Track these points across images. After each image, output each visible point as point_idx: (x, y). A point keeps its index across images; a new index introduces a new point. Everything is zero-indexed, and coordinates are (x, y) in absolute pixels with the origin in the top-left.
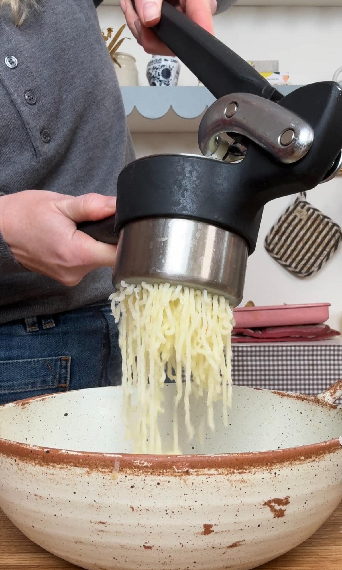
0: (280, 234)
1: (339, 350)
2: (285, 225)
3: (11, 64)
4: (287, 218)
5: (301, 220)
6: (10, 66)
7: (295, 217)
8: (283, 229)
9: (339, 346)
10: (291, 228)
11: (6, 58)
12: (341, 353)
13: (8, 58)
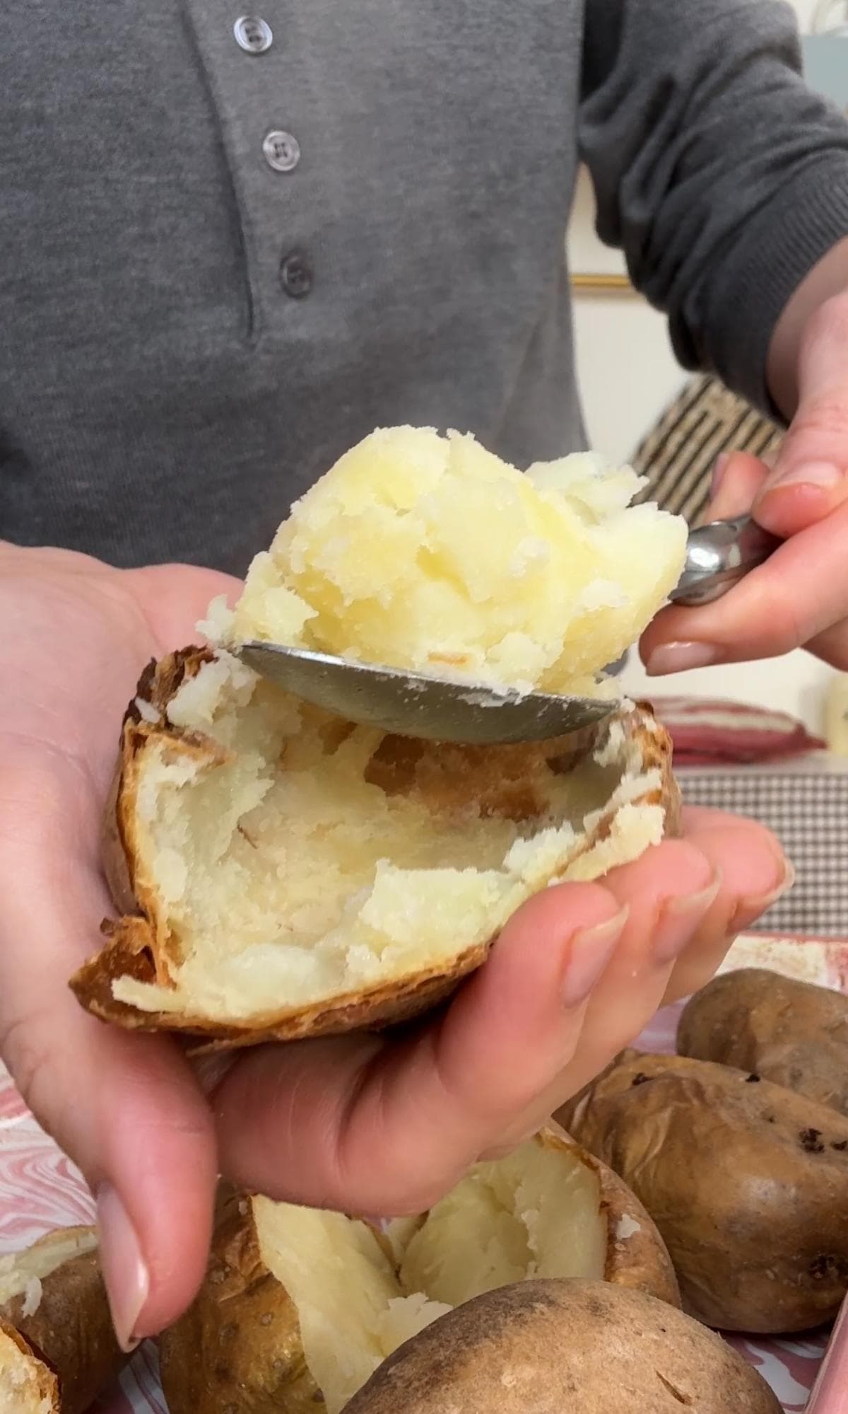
0: (663, 460)
1: (839, 789)
2: (677, 437)
3: (251, 40)
4: (682, 418)
5: (719, 425)
6: (246, 45)
7: (705, 415)
8: (671, 447)
9: (839, 778)
10: (692, 447)
11: (239, 21)
12: (844, 796)
13: (244, 22)
